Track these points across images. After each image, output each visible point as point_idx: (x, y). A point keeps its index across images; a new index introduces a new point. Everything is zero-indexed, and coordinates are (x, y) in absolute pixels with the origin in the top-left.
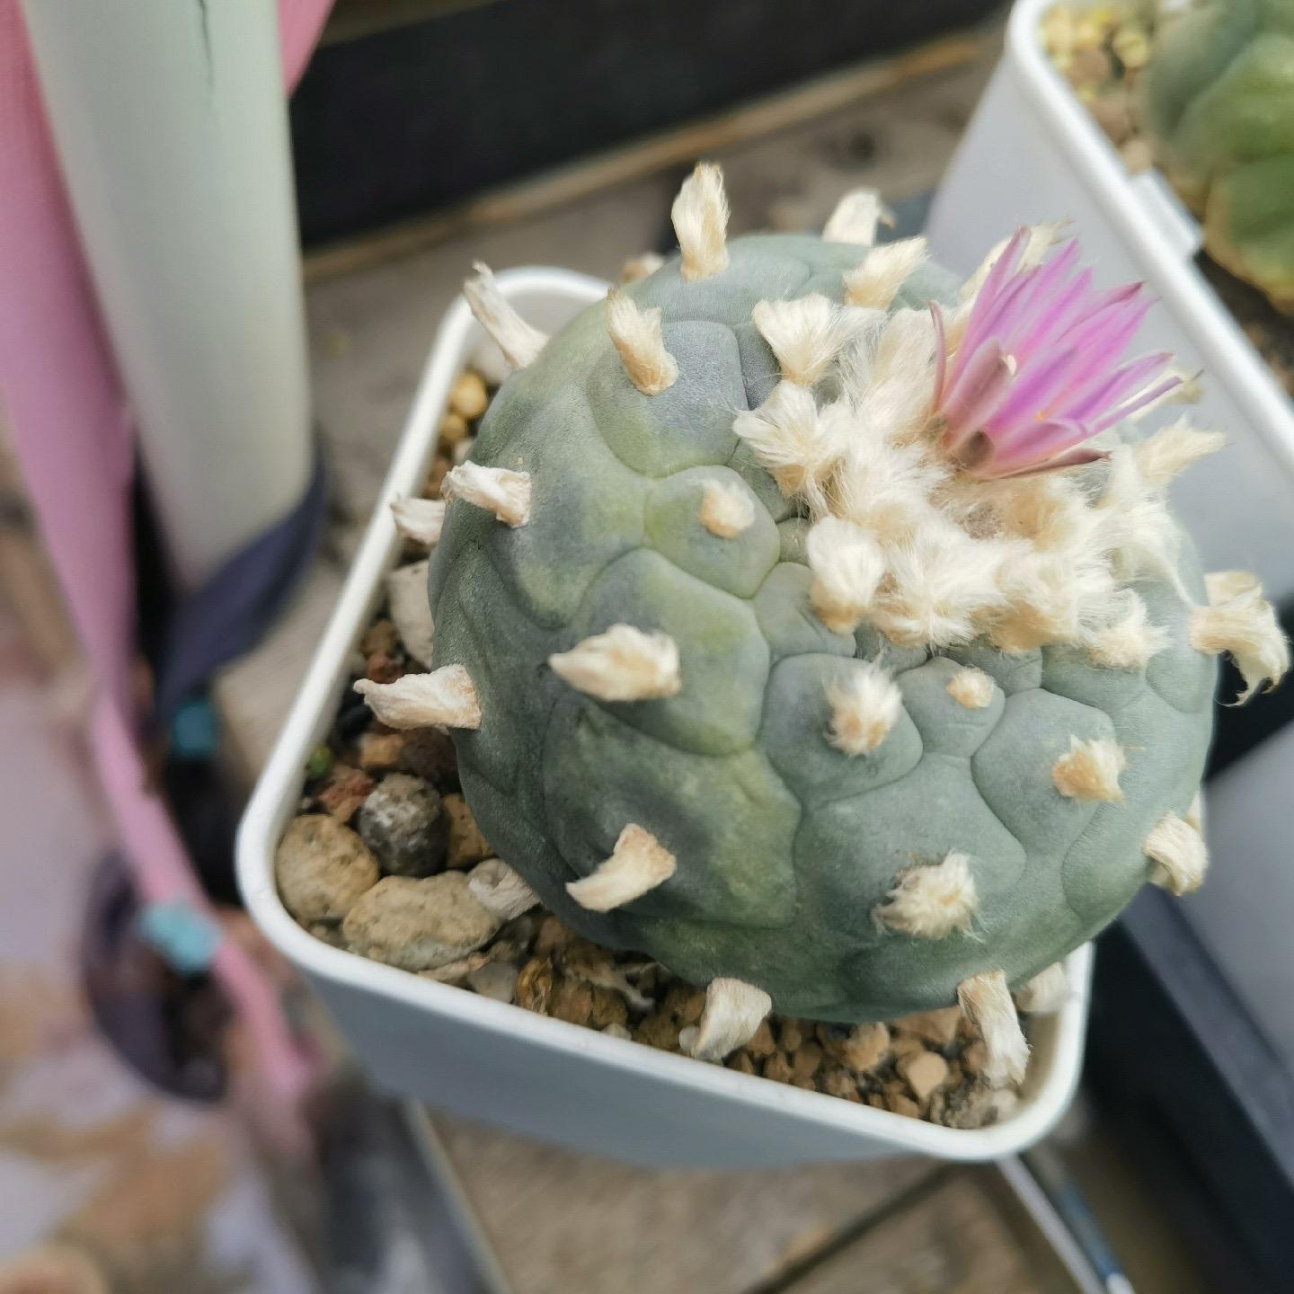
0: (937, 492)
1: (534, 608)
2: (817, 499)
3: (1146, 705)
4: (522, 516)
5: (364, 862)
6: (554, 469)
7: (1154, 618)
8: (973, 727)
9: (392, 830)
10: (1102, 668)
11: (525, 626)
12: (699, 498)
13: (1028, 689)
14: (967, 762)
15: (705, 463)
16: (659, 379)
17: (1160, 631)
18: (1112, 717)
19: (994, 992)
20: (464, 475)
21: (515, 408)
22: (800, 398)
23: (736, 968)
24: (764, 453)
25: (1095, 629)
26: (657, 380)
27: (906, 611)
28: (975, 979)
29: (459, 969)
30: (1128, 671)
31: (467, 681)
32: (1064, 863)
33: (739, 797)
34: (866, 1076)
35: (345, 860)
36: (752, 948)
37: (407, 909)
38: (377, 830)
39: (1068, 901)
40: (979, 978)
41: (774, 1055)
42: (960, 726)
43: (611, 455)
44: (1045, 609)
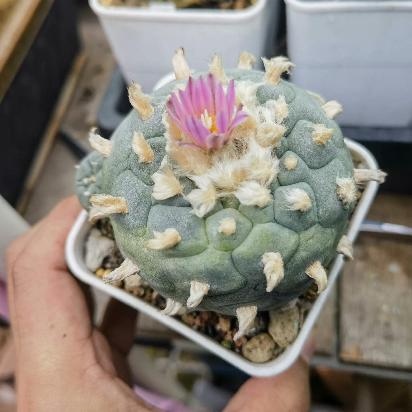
1: (237, 288)
4: (207, 287)
8: (302, 166)
11: (240, 292)
12: (222, 234)
14: (311, 170)
15: (205, 226)
16: (177, 236)
21: (160, 278)
31: (243, 309)
33: (311, 241)
38: (255, 332)
42: (301, 169)
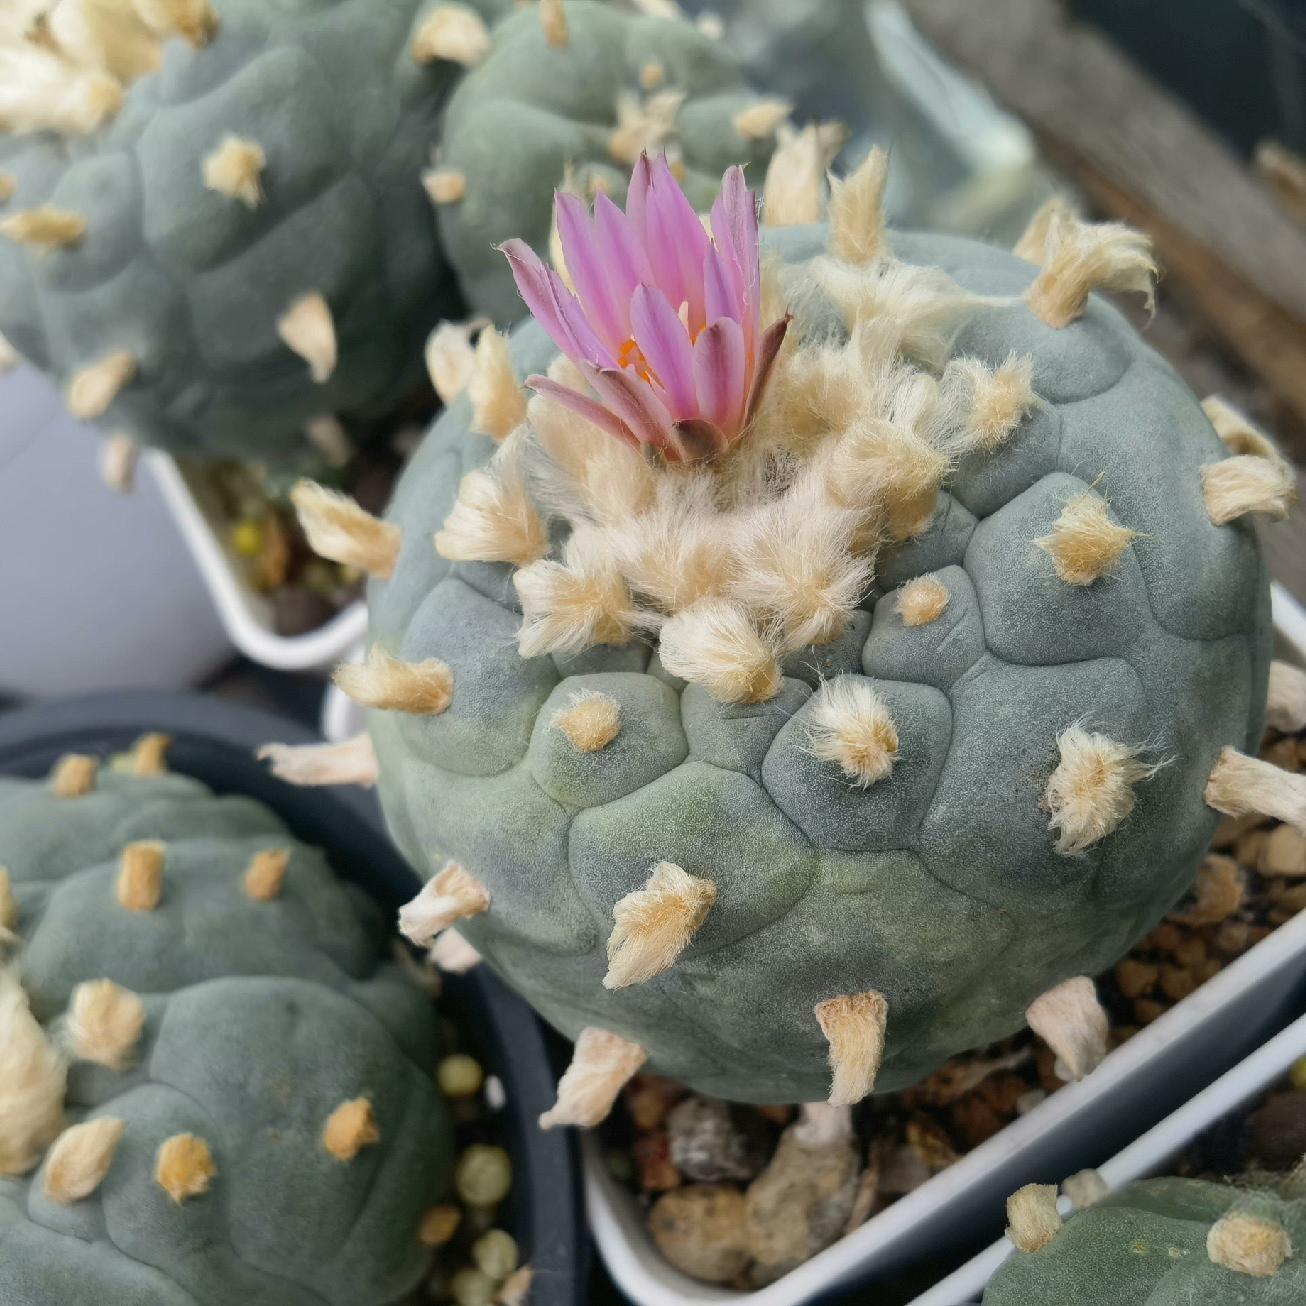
0: (719, 497)
2: (644, 618)
3: (1075, 424)
4: (481, 896)
5: (723, 1200)
6: (458, 839)
7: (993, 358)
8: (959, 628)
9: (712, 1157)
10: (1004, 448)
11: (578, 964)
12: (560, 738)
13: (970, 537)
14: (986, 657)
15: (543, 699)
16: (438, 690)
17: (1010, 364)
18: (1061, 470)
19: (1238, 772)
20: (409, 921)
22: (536, 574)
23: (1029, 993)
24: (565, 643)
25: (959, 429)
26: (437, 693)
27: (802, 616)
28: (1212, 781)
29: (866, 1197)
30: (1028, 418)
32: (1160, 623)
33: (856, 902)
34: (1248, 907)
35: (710, 1212)
36: (1016, 969)
37: (785, 1198)
38: (705, 1168)
39: (1204, 639)
40: (1212, 776)
41: (1160, 975)
42: (949, 639)
43: (477, 781)
44: (896, 476)
